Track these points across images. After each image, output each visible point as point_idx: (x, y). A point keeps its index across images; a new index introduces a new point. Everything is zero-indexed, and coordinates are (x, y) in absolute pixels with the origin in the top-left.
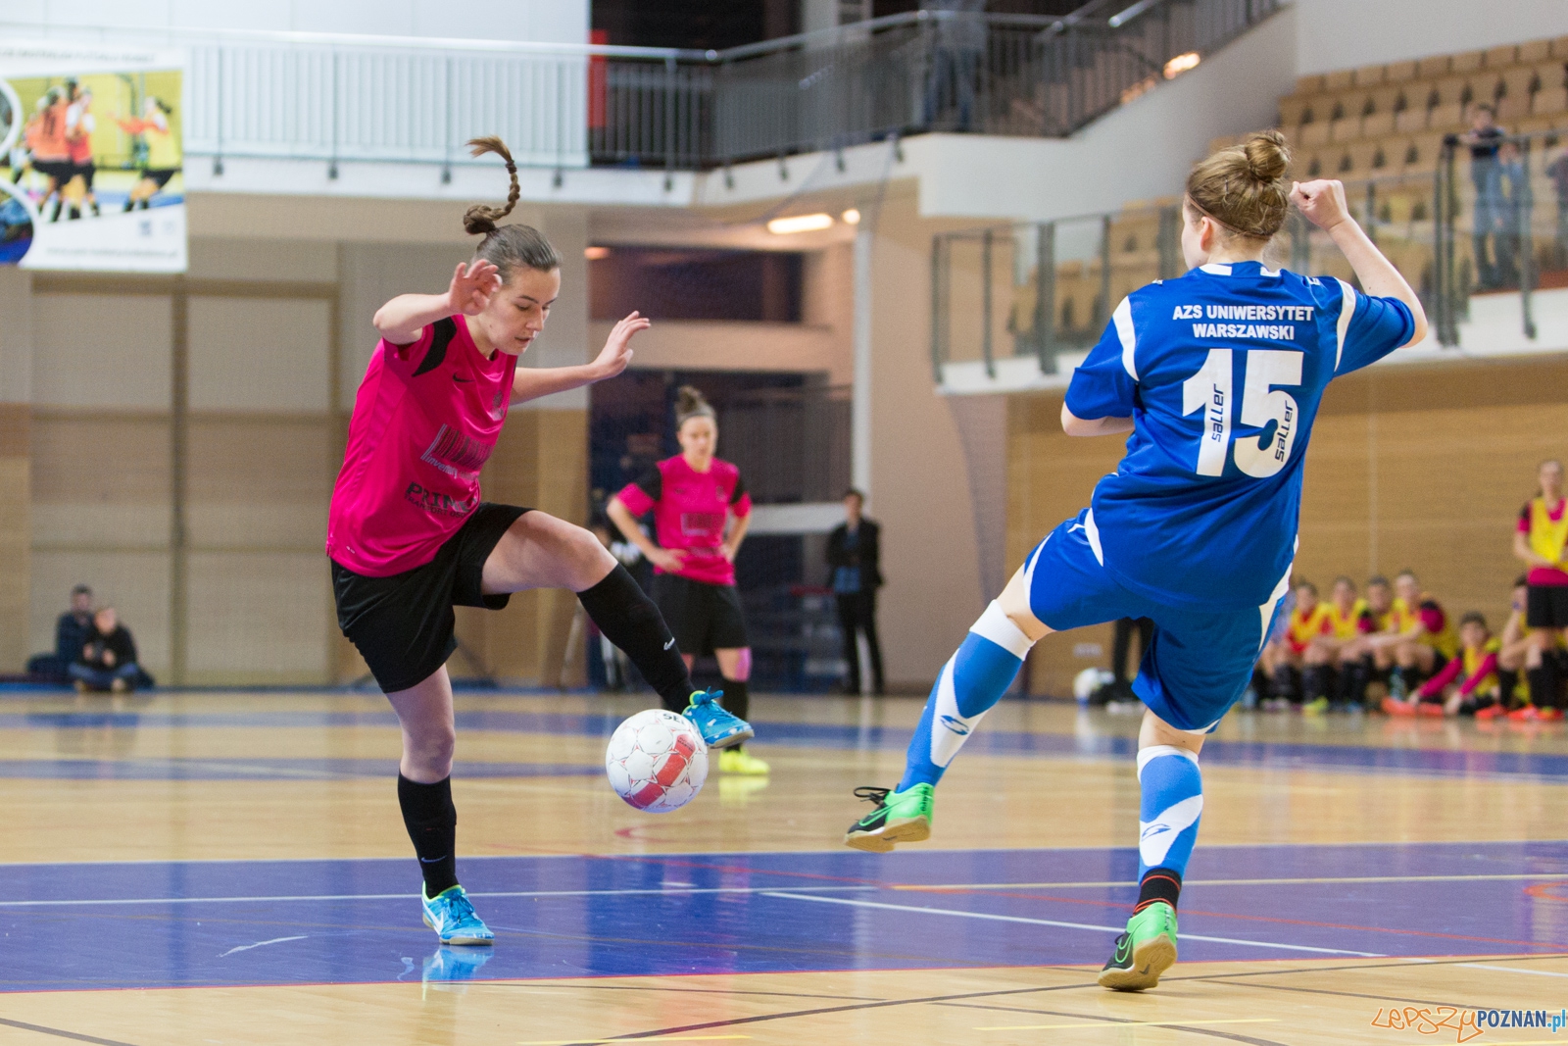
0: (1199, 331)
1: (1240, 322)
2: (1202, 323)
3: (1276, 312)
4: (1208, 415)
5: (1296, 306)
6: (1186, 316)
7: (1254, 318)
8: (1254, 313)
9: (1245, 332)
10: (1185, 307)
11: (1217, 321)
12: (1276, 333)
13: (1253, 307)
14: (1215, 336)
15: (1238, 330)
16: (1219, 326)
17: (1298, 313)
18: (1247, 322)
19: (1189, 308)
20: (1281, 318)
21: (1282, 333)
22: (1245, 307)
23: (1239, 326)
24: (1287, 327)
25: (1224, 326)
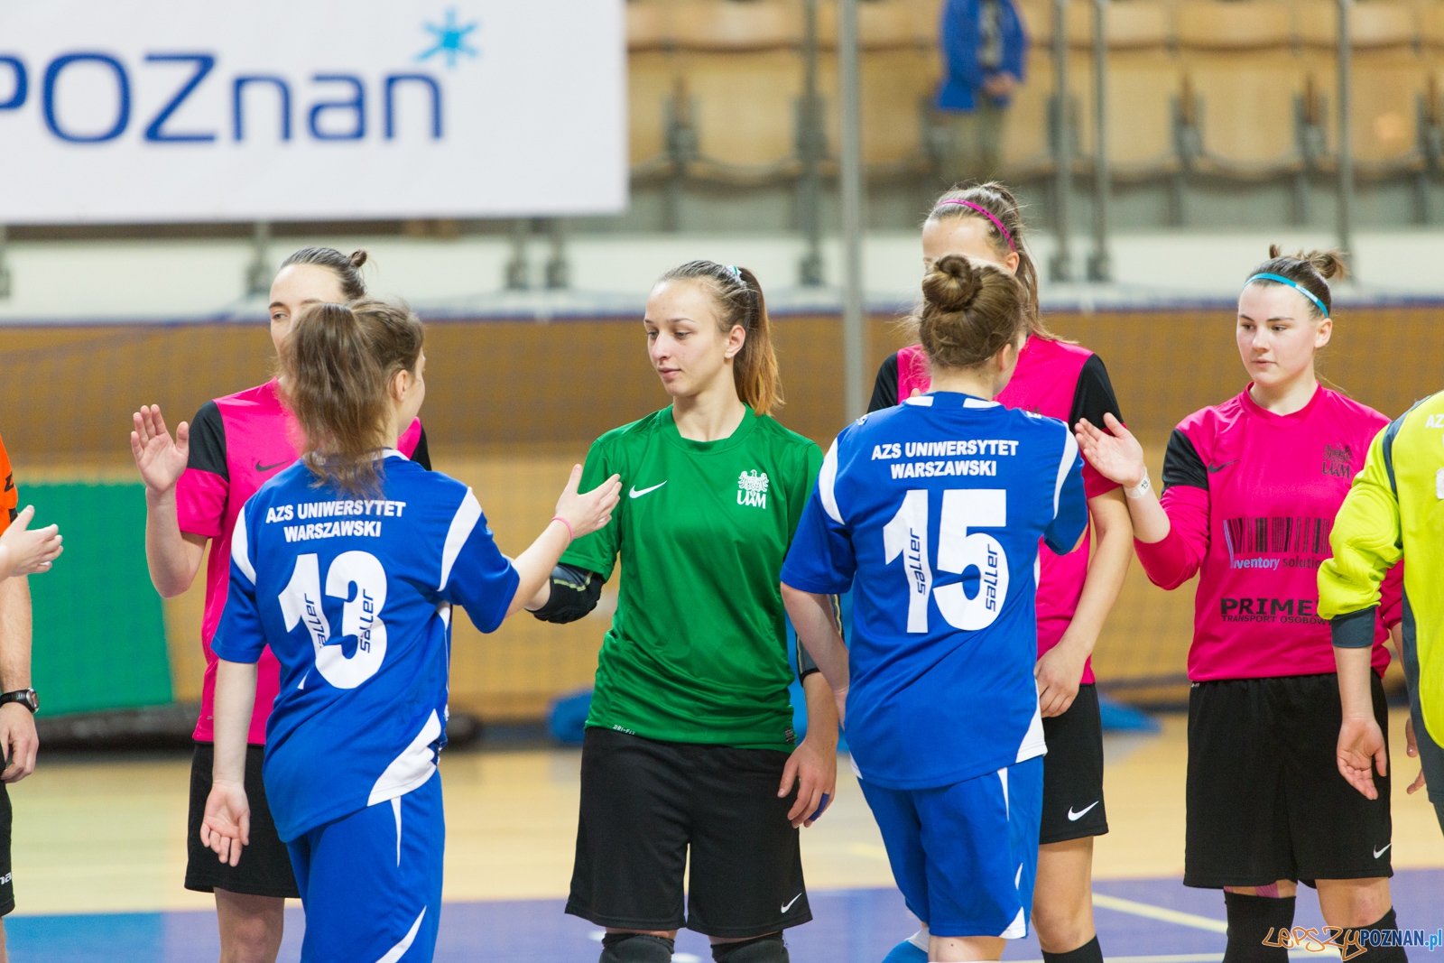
0: (897, 471)
1: (939, 458)
2: (901, 463)
3: (977, 445)
4: (907, 562)
5: (999, 439)
6: (885, 456)
7: (953, 453)
8: (954, 448)
9: (942, 470)
10: (884, 446)
11: (915, 460)
12: (976, 468)
13: (954, 443)
14: (912, 476)
15: (935, 467)
16: (918, 465)
17: (1001, 448)
18: (946, 459)
19: (888, 447)
20: (982, 452)
21: (985, 468)
22: (945, 443)
23: (937, 463)
24: (988, 463)
25: (922, 464)
